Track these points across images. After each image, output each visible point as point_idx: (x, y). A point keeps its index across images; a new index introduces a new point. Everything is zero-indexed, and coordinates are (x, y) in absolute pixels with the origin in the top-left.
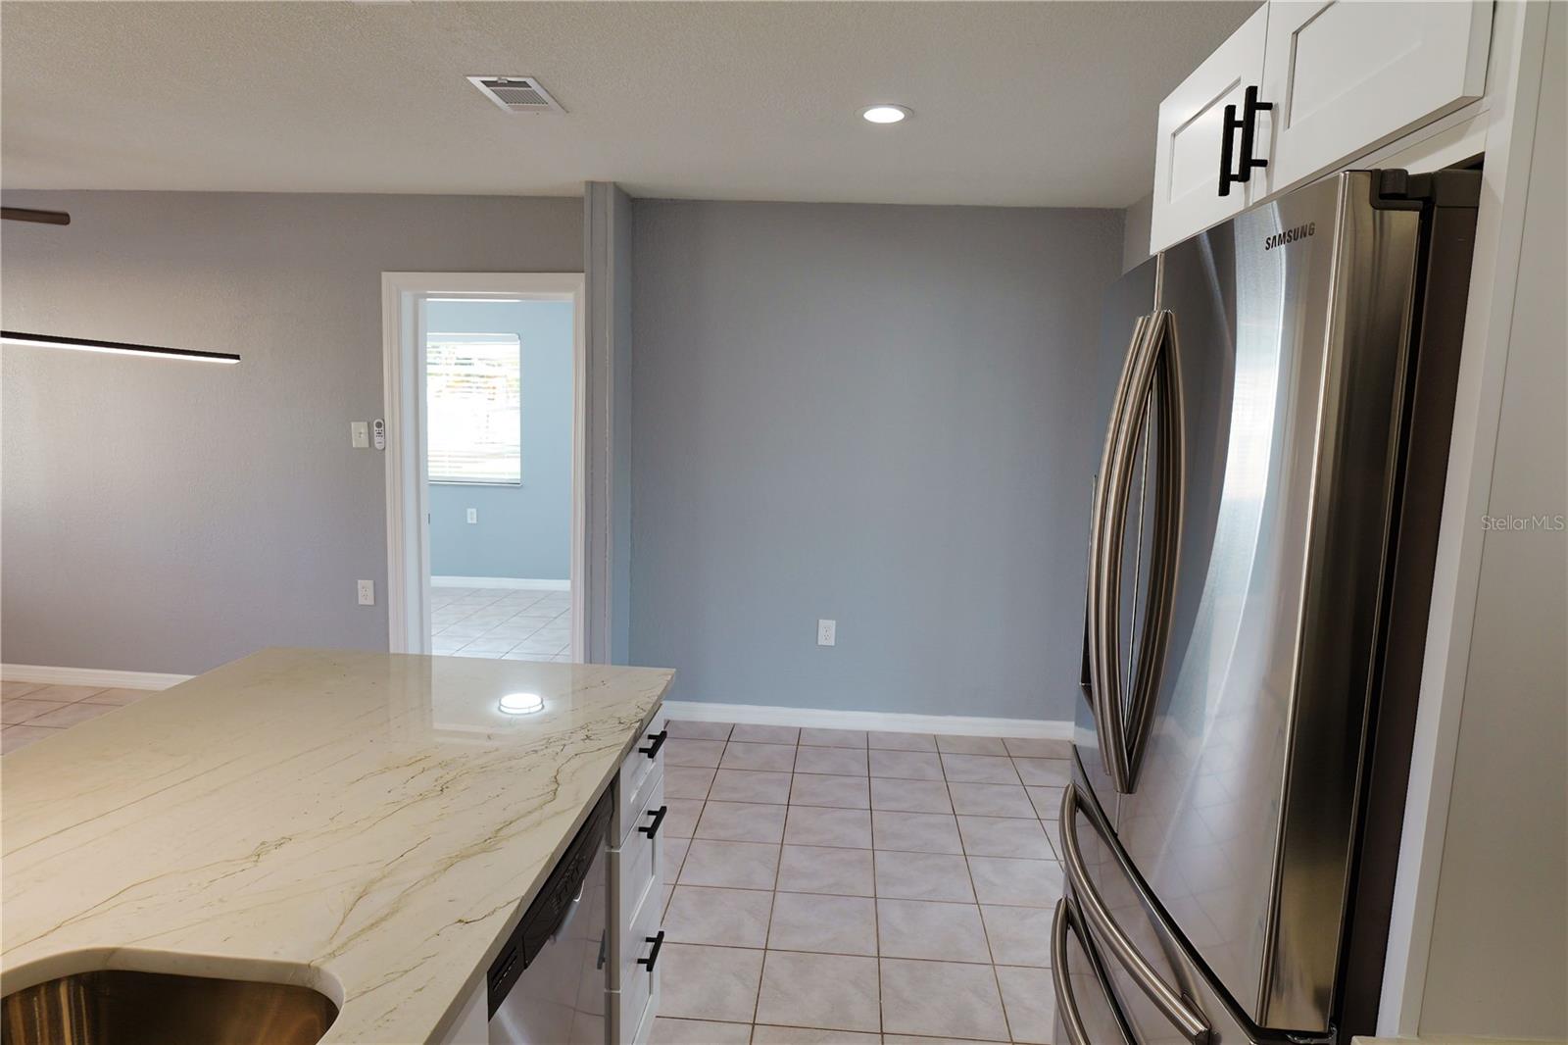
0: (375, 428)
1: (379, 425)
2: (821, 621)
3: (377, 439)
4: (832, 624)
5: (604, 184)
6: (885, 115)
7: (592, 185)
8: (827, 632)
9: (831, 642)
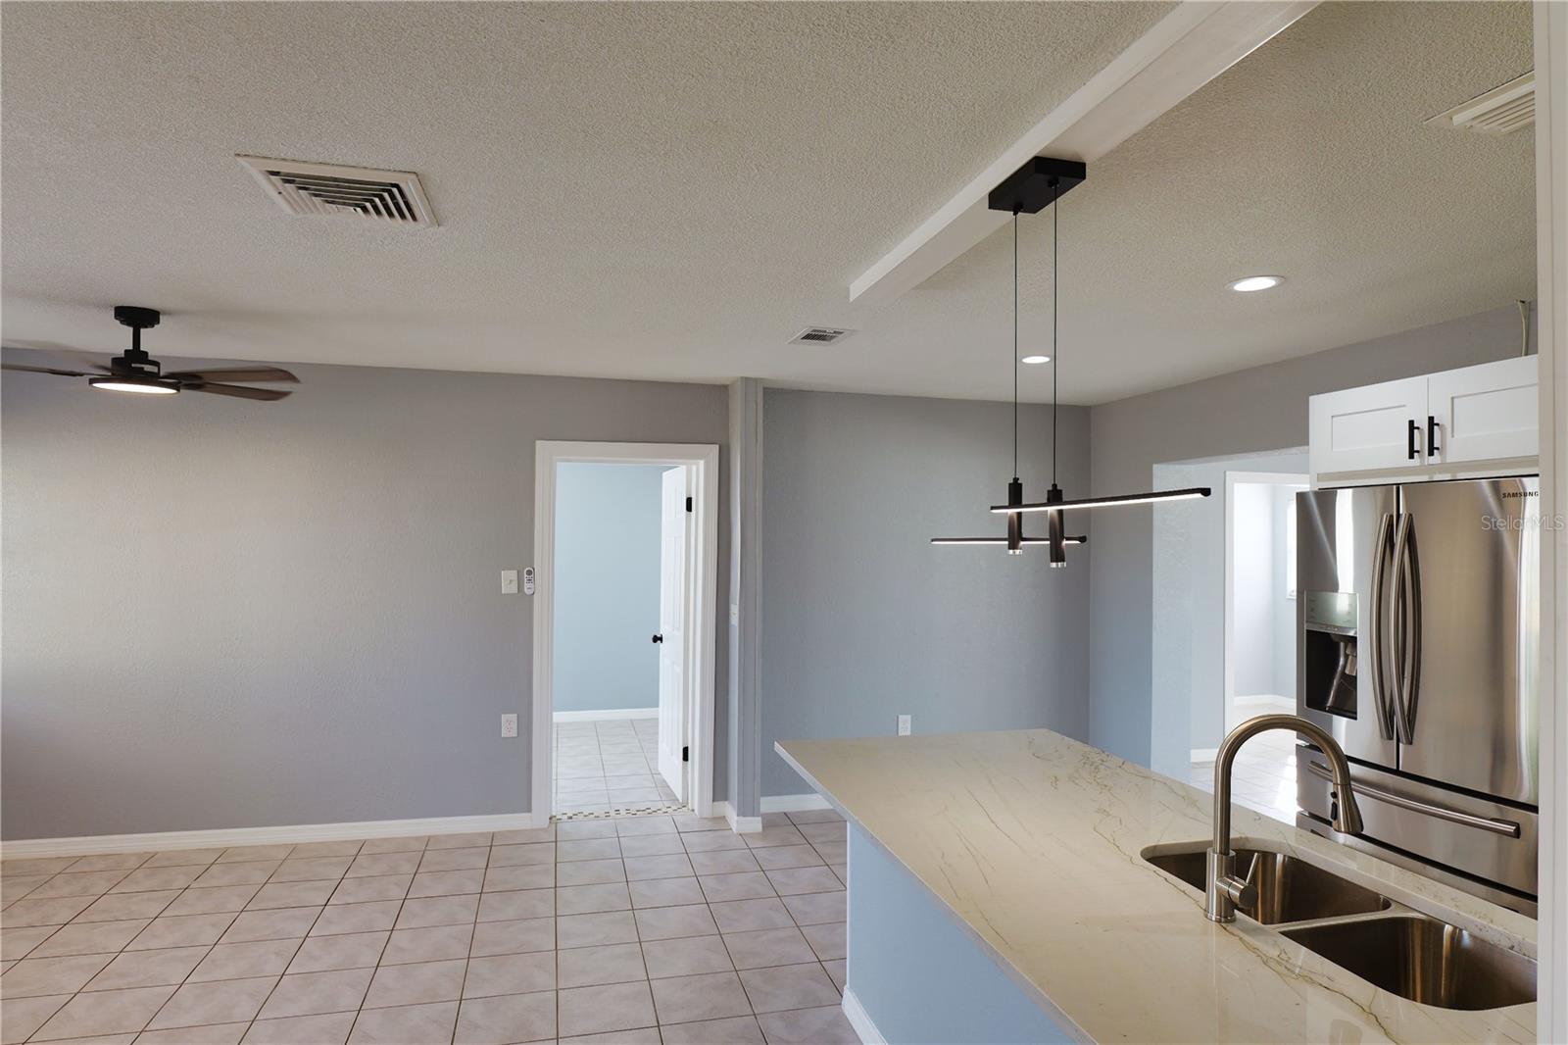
0: (526, 576)
1: (529, 573)
2: (900, 717)
3: (526, 586)
4: (909, 718)
5: (756, 380)
6: (1036, 359)
8: (905, 726)
9: (908, 733)
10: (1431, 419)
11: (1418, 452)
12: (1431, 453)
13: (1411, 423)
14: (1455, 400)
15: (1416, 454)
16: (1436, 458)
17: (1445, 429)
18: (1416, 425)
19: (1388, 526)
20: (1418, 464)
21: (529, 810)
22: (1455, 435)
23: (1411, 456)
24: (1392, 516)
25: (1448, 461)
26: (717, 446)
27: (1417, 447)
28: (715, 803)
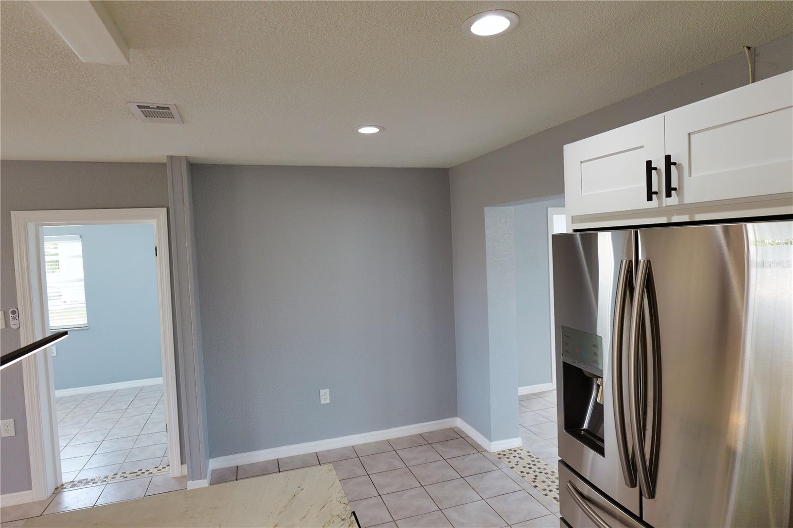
0: (11, 315)
1: (13, 312)
2: (321, 391)
3: (12, 322)
4: (327, 391)
5: (179, 158)
6: (369, 130)
7: (171, 158)
8: (325, 396)
9: (328, 401)
10: (668, 158)
11: (656, 193)
12: (668, 195)
13: (649, 163)
14: (692, 136)
15: (654, 196)
16: (674, 200)
17: (682, 167)
18: (653, 166)
19: (628, 271)
20: (657, 206)
21: (30, 489)
22: (693, 175)
23: (650, 198)
24: (631, 262)
25: (685, 202)
26: (166, 208)
27: (654, 189)
28: (183, 465)
